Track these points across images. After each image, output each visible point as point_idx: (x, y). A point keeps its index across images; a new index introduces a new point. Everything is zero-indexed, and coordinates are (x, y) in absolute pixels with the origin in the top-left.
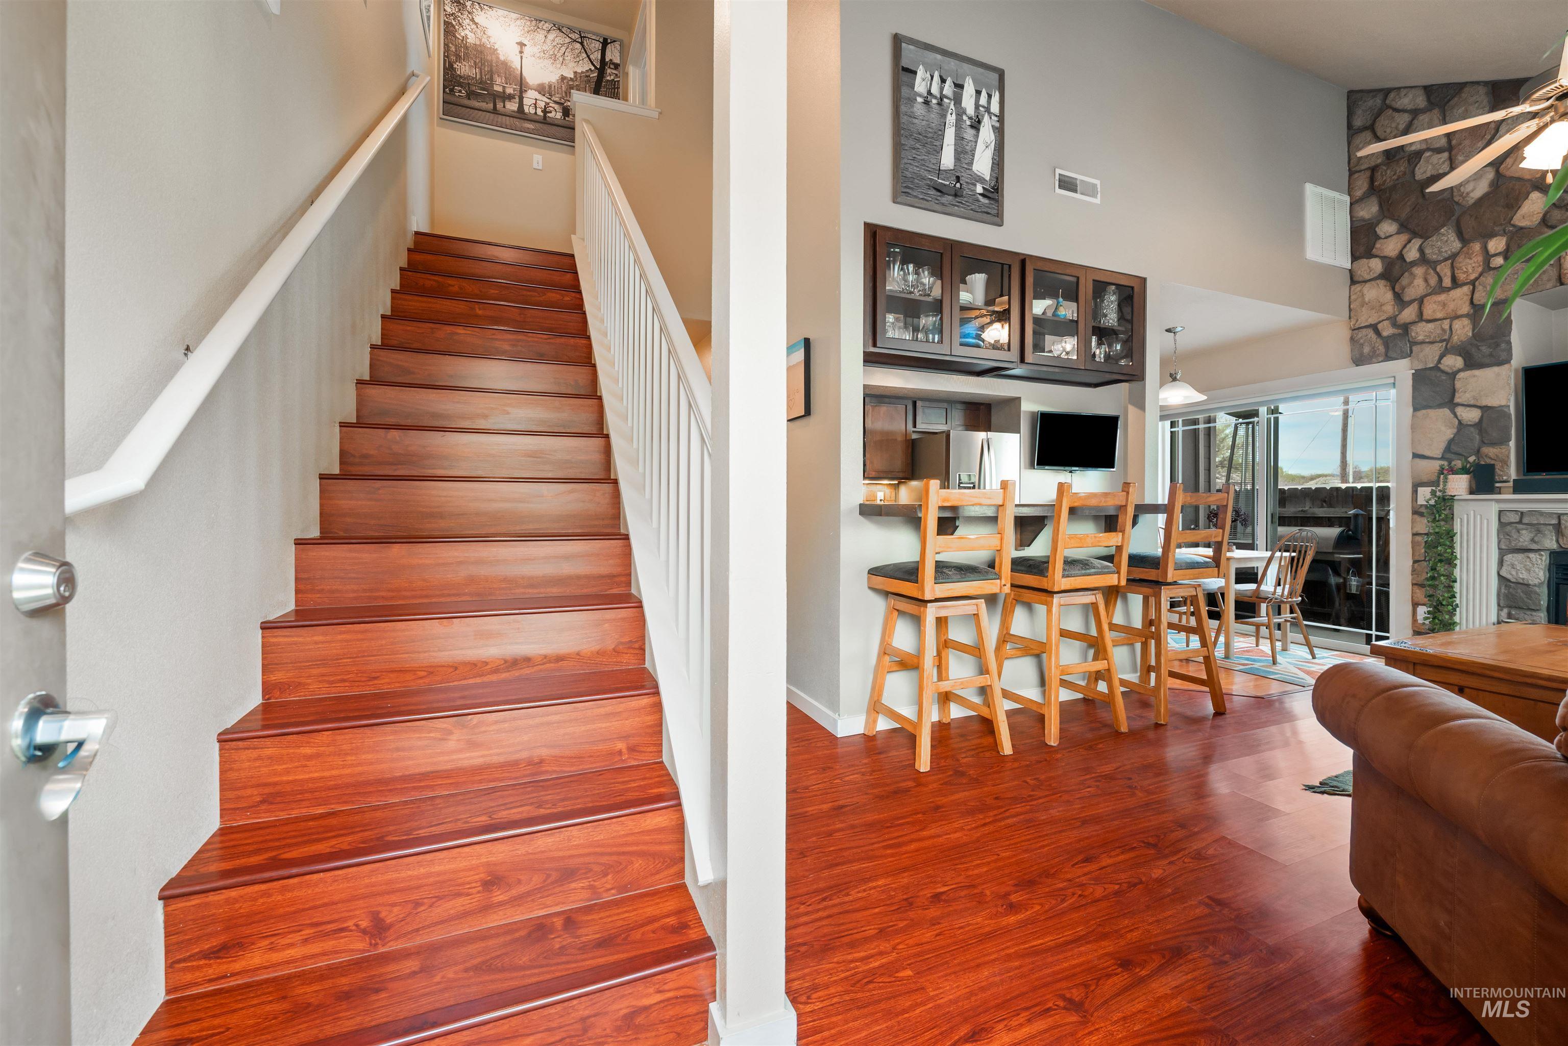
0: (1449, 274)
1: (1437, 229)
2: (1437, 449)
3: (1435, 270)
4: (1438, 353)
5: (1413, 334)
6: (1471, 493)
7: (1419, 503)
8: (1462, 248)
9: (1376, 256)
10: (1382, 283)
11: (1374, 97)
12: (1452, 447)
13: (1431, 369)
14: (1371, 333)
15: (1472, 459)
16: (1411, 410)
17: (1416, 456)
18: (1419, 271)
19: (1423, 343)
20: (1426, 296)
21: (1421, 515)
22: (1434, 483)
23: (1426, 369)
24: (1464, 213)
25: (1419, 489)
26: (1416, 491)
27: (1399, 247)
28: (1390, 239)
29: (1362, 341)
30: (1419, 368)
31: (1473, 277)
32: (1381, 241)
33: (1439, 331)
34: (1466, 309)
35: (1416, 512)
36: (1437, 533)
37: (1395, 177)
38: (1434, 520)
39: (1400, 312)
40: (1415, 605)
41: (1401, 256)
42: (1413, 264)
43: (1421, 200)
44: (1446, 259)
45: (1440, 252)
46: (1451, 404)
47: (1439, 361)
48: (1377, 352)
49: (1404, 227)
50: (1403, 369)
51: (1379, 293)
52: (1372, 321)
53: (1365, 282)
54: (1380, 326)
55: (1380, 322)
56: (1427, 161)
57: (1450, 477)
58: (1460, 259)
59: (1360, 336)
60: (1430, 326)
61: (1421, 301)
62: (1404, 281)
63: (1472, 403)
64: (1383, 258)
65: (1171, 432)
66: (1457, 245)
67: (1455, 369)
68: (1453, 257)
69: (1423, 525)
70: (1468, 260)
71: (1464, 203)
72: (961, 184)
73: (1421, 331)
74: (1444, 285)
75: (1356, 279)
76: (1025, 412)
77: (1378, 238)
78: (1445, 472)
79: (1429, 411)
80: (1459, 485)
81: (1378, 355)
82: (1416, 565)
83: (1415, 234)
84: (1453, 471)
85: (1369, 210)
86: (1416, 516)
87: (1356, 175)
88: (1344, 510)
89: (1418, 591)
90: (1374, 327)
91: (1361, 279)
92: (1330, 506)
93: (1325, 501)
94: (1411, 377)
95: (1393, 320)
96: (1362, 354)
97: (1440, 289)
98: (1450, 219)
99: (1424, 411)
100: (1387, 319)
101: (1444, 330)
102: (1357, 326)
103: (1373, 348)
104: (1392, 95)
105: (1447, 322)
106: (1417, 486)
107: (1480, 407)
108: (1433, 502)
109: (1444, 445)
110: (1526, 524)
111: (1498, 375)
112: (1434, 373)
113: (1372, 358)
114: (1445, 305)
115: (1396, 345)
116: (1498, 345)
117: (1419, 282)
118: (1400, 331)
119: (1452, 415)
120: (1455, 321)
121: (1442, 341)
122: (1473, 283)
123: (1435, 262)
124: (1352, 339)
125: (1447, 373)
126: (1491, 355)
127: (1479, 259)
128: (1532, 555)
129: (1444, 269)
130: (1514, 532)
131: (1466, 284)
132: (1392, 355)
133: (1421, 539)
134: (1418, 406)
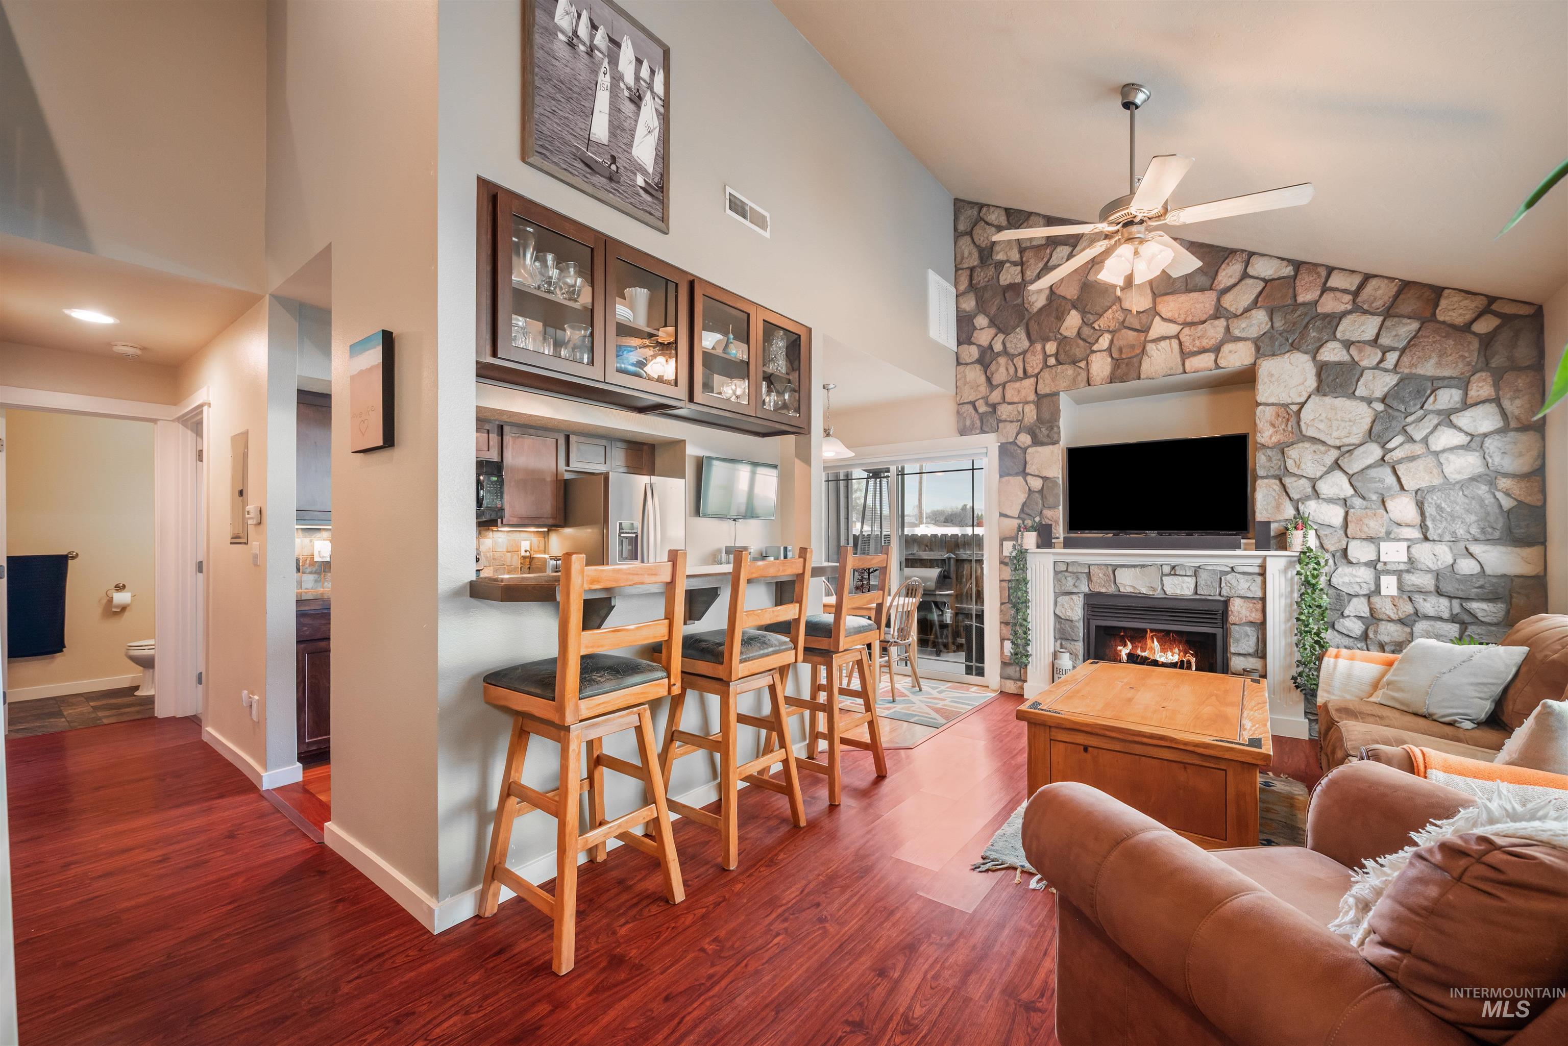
0: (1022, 366)
1: (1015, 328)
2: (1015, 511)
3: (1012, 361)
4: (1015, 431)
5: (999, 413)
6: (1038, 547)
7: (1004, 554)
8: (1029, 347)
9: (974, 344)
10: (978, 367)
11: (972, 208)
12: (1025, 508)
13: (1011, 443)
14: (970, 407)
15: (1037, 519)
16: (998, 476)
17: (1002, 515)
18: (1002, 360)
19: (1005, 421)
20: (1006, 382)
21: (1006, 564)
22: (1014, 538)
23: (1007, 443)
24: (1030, 319)
25: (1004, 542)
26: (1002, 545)
27: (989, 339)
28: (983, 330)
29: (965, 415)
30: (1003, 441)
31: (1036, 371)
32: (977, 331)
33: (1016, 413)
34: (1032, 397)
35: (1002, 562)
36: (1017, 580)
37: (986, 279)
38: (1015, 569)
39: (990, 393)
40: (1002, 640)
41: (990, 347)
42: (999, 354)
43: (1003, 302)
44: (1019, 354)
45: (1016, 348)
46: (1024, 473)
47: (1016, 438)
48: (975, 426)
49: (993, 323)
50: (990, 442)
51: (975, 374)
52: (972, 398)
53: (967, 364)
54: (977, 404)
55: (977, 400)
56: (1007, 271)
57: (1025, 534)
58: (1028, 355)
59: (963, 410)
60: (1010, 407)
61: (1004, 385)
62: (993, 367)
63: (1037, 473)
64: (979, 346)
66: (1026, 344)
67: (1026, 445)
68: (1024, 353)
69: (1007, 573)
70: (1033, 357)
71: (1031, 310)
72: (618, 168)
73: (1004, 411)
74: (1018, 375)
75: (961, 361)
76: (689, 455)
77: (975, 328)
78: (1022, 530)
79: (1009, 478)
80: (1030, 540)
81: (976, 428)
82: (1003, 606)
83: (1000, 330)
84: (1027, 529)
85: (969, 304)
86: (1002, 565)
87: (960, 272)
88: (940, 553)
89: (1003, 627)
90: (973, 404)
91: (964, 362)
92: (931, 550)
93: (927, 546)
94: (997, 449)
95: (986, 398)
96: (965, 426)
97: (1016, 379)
98: (1022, 321)
99: (1007, 478)
100: (982, 398)
101: (1019, 412)
102: (962, 402)
103: (972, 421)
104: (984, 210)
105: (1021, 405)
106: (1003, 540)
107: (1042, 477)
108: (1014, 554)
109: (1020, 507)
110: (1070, 572)
111: (1052, 452)
112: (1012, 447)
113: (971, 430)
114: (1019, 391)
115: (988, 421)
116: (1052, 429)
117: (1002, 370)
118: (990, 410)
119: (1024, 483)
120: (1026, 406)
121: (1018, 421)
122: (1037, 376)
123: (1013, 355)
124: (958, 412)
125: (1021, 448)
126: (1048, 436)
127: (1040, 357)
128: (1074, 597)
129: (1019, 362)
130: (1063, 578)
131: (1032, 376)
132: (985, 428)
133: (1005, 584)
134: (1003, 473)
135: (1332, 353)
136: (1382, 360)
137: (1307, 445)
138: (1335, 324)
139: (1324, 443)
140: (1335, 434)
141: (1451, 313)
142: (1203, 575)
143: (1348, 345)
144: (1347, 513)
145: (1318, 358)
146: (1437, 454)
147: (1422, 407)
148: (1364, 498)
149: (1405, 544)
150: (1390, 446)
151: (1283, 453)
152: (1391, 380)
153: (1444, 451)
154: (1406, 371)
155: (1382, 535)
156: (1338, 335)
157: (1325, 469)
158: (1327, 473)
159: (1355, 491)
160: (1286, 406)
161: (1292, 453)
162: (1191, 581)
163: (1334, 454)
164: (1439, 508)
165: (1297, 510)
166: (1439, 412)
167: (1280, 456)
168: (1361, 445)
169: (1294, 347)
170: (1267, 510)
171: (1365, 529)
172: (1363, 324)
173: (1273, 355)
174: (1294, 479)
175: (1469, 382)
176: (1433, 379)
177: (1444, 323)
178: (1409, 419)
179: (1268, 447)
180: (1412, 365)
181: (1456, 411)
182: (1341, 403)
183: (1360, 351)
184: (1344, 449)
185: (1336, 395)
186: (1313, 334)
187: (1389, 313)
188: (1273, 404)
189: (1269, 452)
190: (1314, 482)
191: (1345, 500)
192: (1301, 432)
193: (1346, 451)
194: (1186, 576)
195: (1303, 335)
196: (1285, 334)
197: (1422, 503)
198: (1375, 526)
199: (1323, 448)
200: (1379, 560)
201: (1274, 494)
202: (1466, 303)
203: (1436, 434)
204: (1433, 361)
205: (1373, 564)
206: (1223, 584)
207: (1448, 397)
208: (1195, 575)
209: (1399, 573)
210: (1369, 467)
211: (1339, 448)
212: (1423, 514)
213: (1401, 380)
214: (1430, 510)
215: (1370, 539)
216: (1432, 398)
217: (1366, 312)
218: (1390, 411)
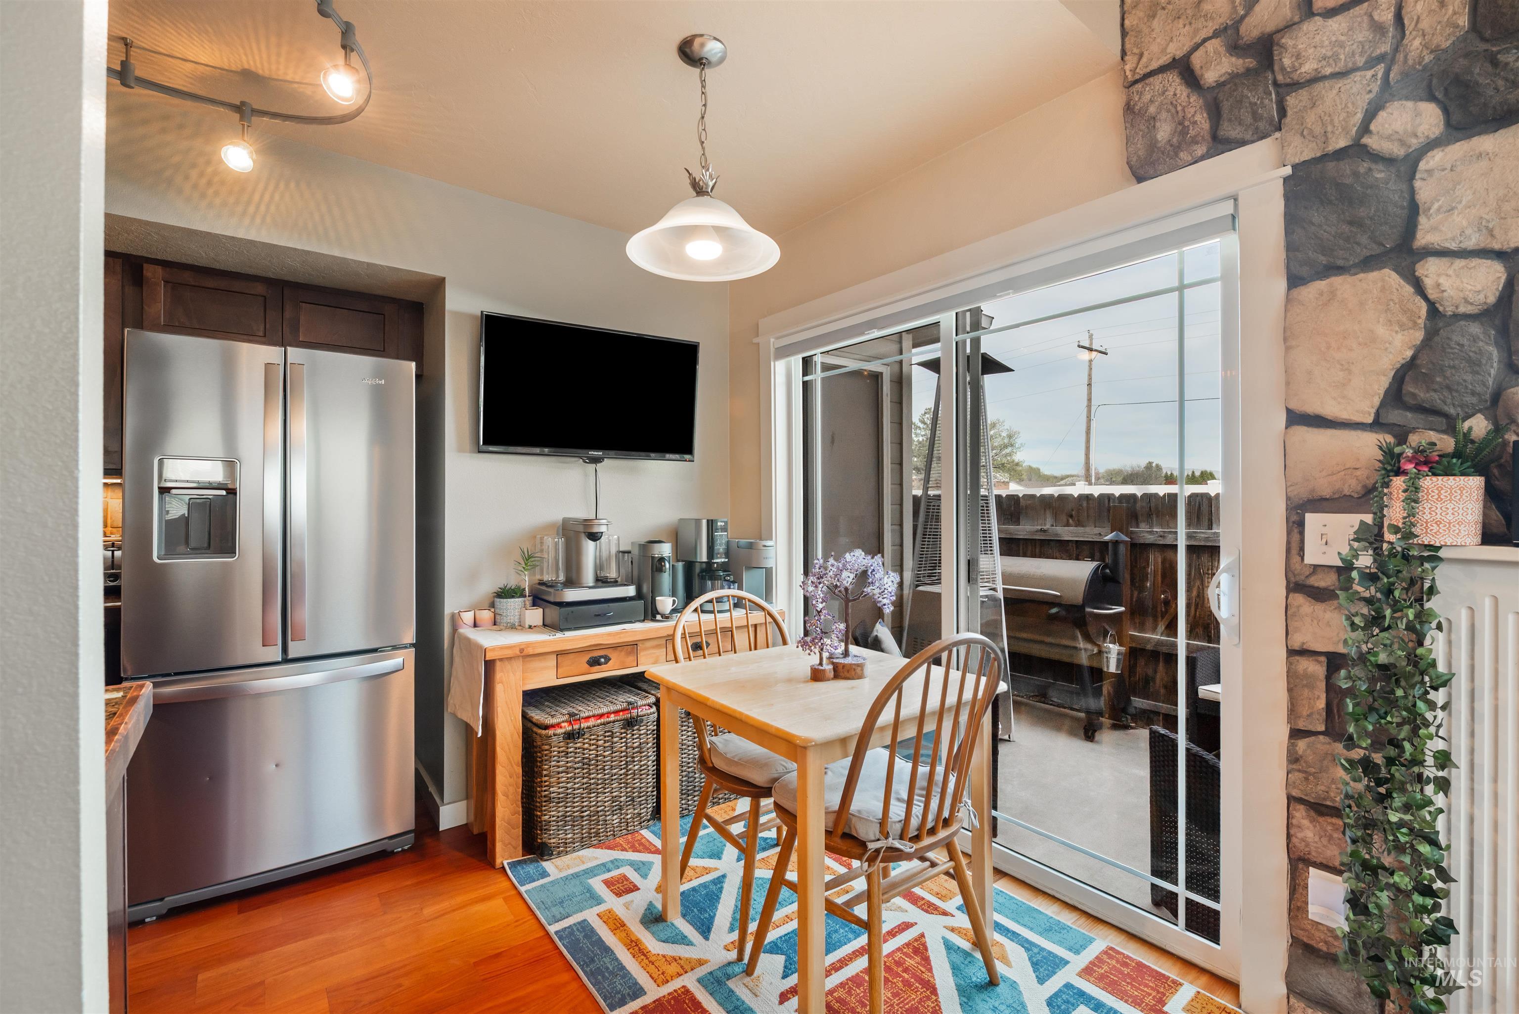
2: (1355, 404)
4: (1361, 104)
5: (1287, 62)
6: (1493, 539)
7: (1309, 559)
12: (1409, 387)
13: (1340, 154)
14: (1171, 79)
15: (1476, 425)
16: (1281, 285)
17: (1296, 418)
19: (1316, 81)
21: (1319, 595)
22: (1366, 502)
23: (1323, 159)
25: (1311, 519)
26: (1302, 525)
29: (1152, 110)
30: (1307, 155)
33: (1363, 36)
35: (1301, 587)
36: (1382, 664)
38: (1376, 620)
39: (1250, 10)
40: (1300, 863)
46: (1406, 254)
47: (1365, 128)
48: (1192, 133)
52: (1178, 49)
54: (1197, 59)
55: (1198, 49)
57: (1422, 486)
59: (1147, 97)
60: (1336, 24)
63: (1472, 242)
65: (803, 382)
67: (1415, 143)
69: (1328, 631)
76: (453, 313)
78: (1402, 469)
79: (1337, 281)
80: (1450, 509)
81: (1194, 141)
82: (1302, 745)
84: (1428, 466)
86: (1299, 599)
88: (1097, 530)
89: (1306, 823)
90: (1183, 66)
92: (1079, 524)
93: (1071, 516)
94: (1278, 189)
95: (1231, 33)
96: (1152, 146)
99: (1321, 285)
100: (1215, 36)
102: (1142, 74)
103: (1181, 123)
108: (1365, 560)
109: (1384, 382)
112: (1342, 168)
113: (1177, 149)
115: (1240, 102)
118: (1251, 61)
119: (1409, 289)
121: (1374, 63)
124: (1128, 108)
125: (1390, 161)
132: (1229, 130)
133: (1317, 669)
134: (1304, 271)
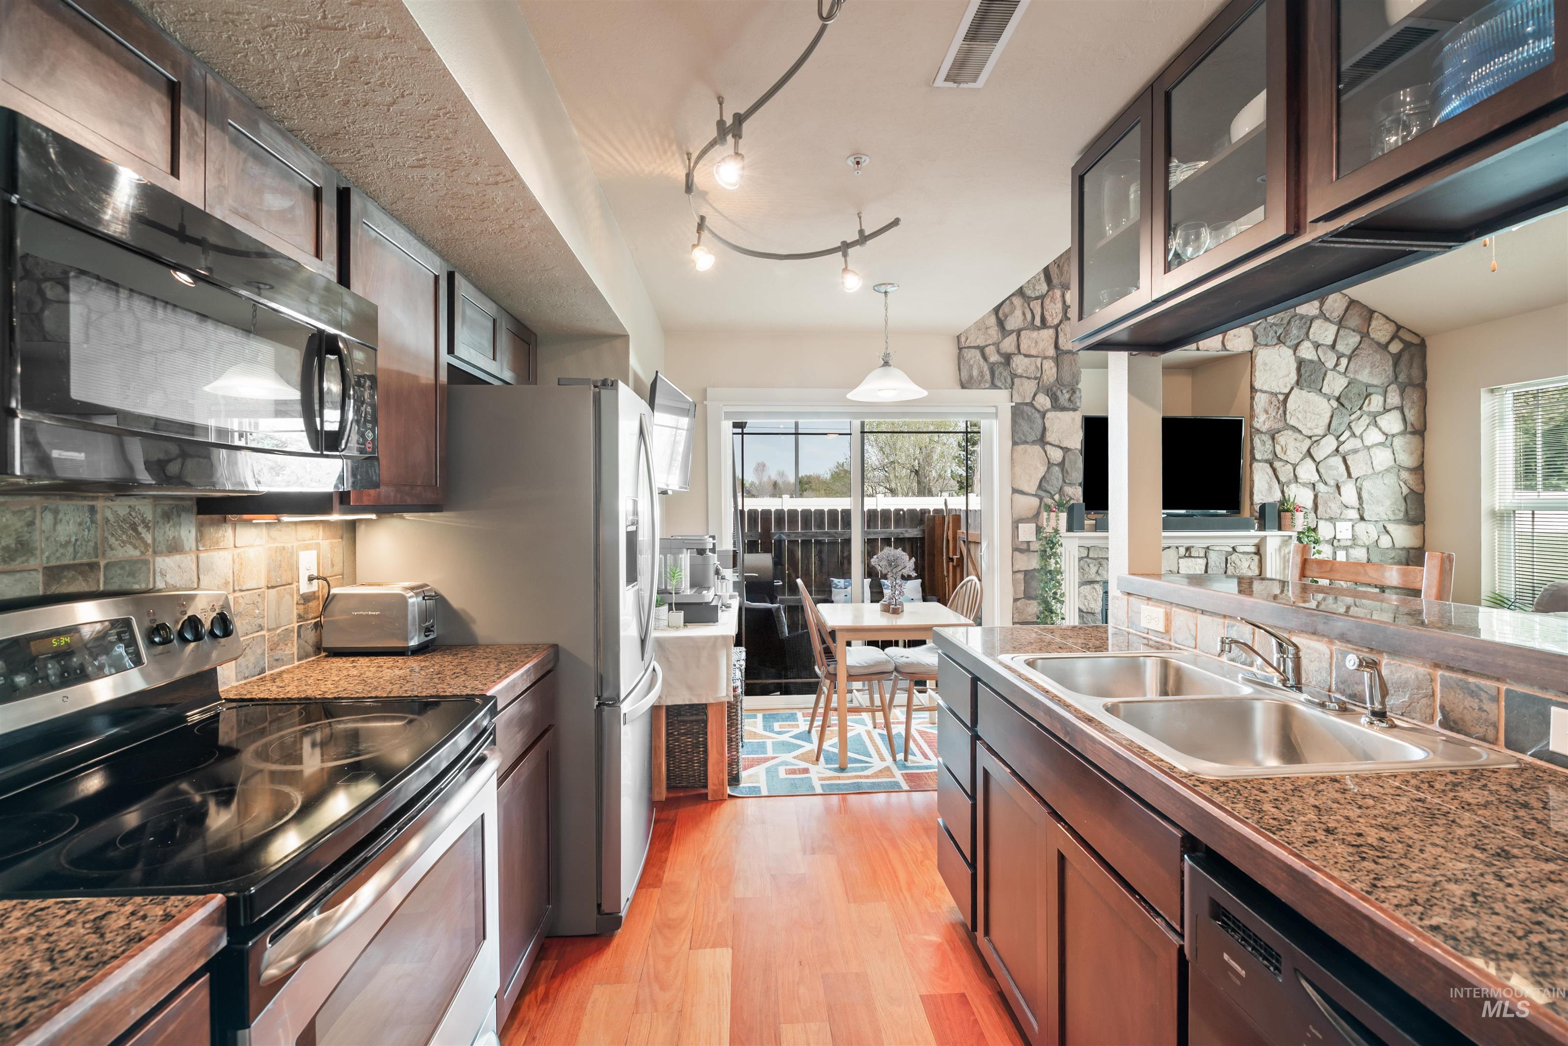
0: (1040, 313)
2: (1032, 488)
3: (1029, 305)
4: (1033, 390)
5: (1014, 366)
6: (1068, 530)
7: (1020, 540)
8: (1048, 292)
12: (1044, 484)
13: (1027, 404)
14: (977, 353)
16: (1010, 443)
17: (1015, 491)
18: (1018, 302)
19: (1021, 376)
20: (1023, 329)
21: (1023, 551)
22: (1034, 520)
23: (1022, 403)
25: (1019, 525)
26: (1017, 527)
29: (972, 362)
30: (1019, 401)
31: (1056, 322)
33: (1033, 368)
34: (1051, 352)
35: (1015, 548)
39: (1003, 340)
42: (1013, 294)
44: (1037, 298)
45: (1034, 289)
46: (1042, 441)
47: (1034, 398)
48: (984, 377)
52: (980, 342)
54: (987, 350)
55: (987, 346)
58: (1047, 301)
59: (967, 356)
60: (1027, 360)
61: (1021, 333)
62: (1007, 308)
63: (1056, 443)
66: (1043, 287)
67: (1045, 409)
68: (1042, 298)
69: (1025, 562)
70: (1052, 304)
73: (1020, 364)
74: (1035, 323)
78: (1045, 509)
79: (1027, 446)
81: (986, 381)
86: (1017, 554)
90: (982, 349)
94: (1009, 409)
95: (997, 345)
96: (971, 376)
97: (1032, 327)
99: (1023, 446)
100: (992, 344)
101: (1037, 367)
102: (965, 345)
103: (980, 373)
105: (1039, 360)
106: (1016, 523)
107: (1061, 448)
109: (1038, 483)
110: (1091, 558)
111: (1073, 419)
112: (1027, 409)
113: (977, 383)
114: (1036, 342)
115: (1001, 374)
116: (1074, 392)
117: (1018, 313)
118: (1003, 360)
119: (1044, 453)
120: (1045, 361)
121: (1036, 378)
122: (1056, 327)
123: (1029, 298)
124: (959, 357)
125: (1039, 411)
126: (1070, 399)
127: (1059, 305)
128: (1096, 586)
129: (1036, 306)
130: (1086, 565)
131: (1050, 327)
132: (996, 383)
133: (1021, 576)
134: (1018, 440)
135: (1307, 352)
136: (1337, 365)
137: (1290, 432)
138: (1308, 325)
139: (1300, 432)
140: (1309, 425)
141: (1379, 333)
142: (1212, 556)
143: (1317, 346)
144: (1316, 496)
145: (1297, 354)
146: (1368, 448)
147: (1360, 409)
148: (1326, 484)
149: (1350, 523)
150: (1342, 439)
151: (1273, 439)
152: (1343, 382)
153: (1372, 446)
154: (1352, 376)
155: (1338, 516)
156: (1311, 336)
157: (1301, 456)
158: (1302, 460)
159: (1320, 477)
160: (1276, 395)
161: (1281, 439)
162: (1202, 562)
163: (1308, 442)
164: (1370, 494)
165: (1283, 492)
166: (1369, 414)
167: (1270, 442)
168: (1324, 436)
169: (1280, 341)
170: (1261, 492)
171: (1329, 511)
172: (1326, 330)
173: (1266, 345)
174: (1281, 464)
175: (1386, 391)
176: (1367, 386)
177: (1373, 339)
178: (1353, 417)
179: (1262, 432)
180: (1356, 372)
181: (1381, 414)
182: (1313, 397)
183: (1325, 354)
184: (1314, 439)
185: (1309, 389)
186: (1295, 331)
187: (1341, 323)
188: (1265, 392)
189: (1264, 437)
190: (1295, 467)
191: (1314, 485)
192: (1285, 420)
193: (1315, 441)
194: (1199, 557)
195: (1287, 332)
196: (1274, 328)
197: (1361, 489)
198: (1334, 508)
199: (1300, 437)
200: (1335, 538)
201: (1267, 477)
202: (1387, 326)
203: (1368, 431)
204: (1367, 371)
205: (1331, 542)
206: (1229, 565)
207: (1376, 402)
208: (1206, 557)
209: (1346, 548)
210: (1328, 456)
211: (1310, 437)
212: (1360, 498)
213: (1349, 384)
214: (1365, 495)
215: (1331, 519)
216: (1367, 401)
217: (1327, 319)
218: (1341, 408)
